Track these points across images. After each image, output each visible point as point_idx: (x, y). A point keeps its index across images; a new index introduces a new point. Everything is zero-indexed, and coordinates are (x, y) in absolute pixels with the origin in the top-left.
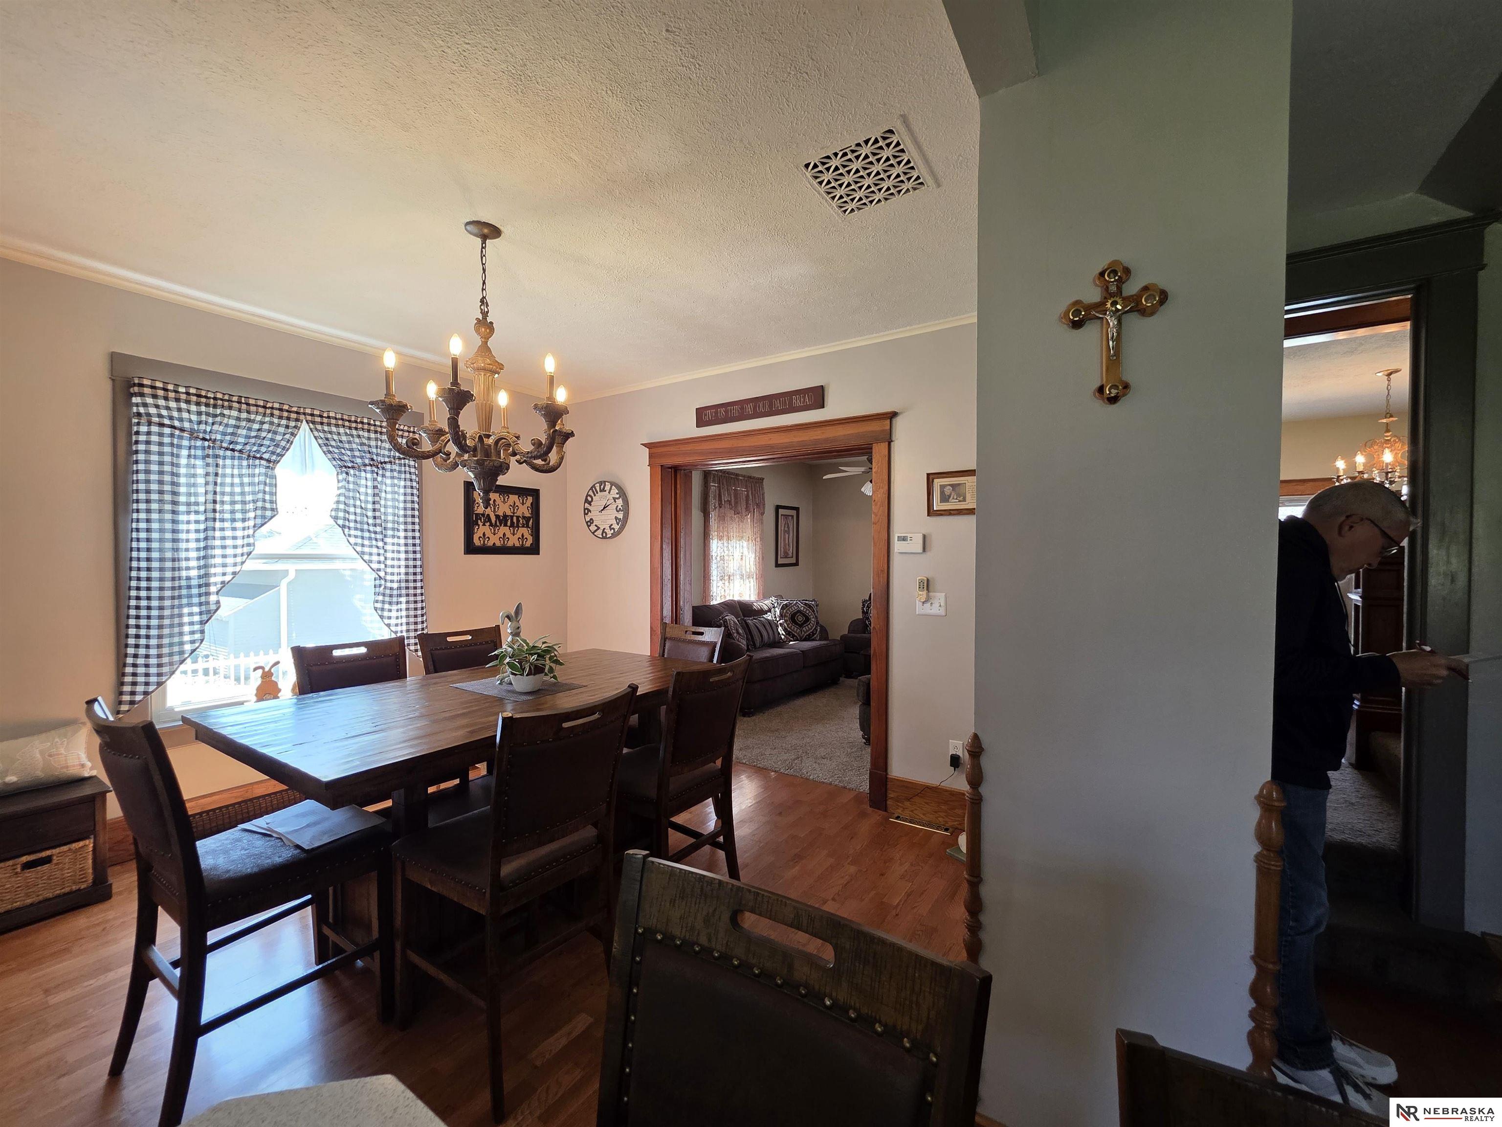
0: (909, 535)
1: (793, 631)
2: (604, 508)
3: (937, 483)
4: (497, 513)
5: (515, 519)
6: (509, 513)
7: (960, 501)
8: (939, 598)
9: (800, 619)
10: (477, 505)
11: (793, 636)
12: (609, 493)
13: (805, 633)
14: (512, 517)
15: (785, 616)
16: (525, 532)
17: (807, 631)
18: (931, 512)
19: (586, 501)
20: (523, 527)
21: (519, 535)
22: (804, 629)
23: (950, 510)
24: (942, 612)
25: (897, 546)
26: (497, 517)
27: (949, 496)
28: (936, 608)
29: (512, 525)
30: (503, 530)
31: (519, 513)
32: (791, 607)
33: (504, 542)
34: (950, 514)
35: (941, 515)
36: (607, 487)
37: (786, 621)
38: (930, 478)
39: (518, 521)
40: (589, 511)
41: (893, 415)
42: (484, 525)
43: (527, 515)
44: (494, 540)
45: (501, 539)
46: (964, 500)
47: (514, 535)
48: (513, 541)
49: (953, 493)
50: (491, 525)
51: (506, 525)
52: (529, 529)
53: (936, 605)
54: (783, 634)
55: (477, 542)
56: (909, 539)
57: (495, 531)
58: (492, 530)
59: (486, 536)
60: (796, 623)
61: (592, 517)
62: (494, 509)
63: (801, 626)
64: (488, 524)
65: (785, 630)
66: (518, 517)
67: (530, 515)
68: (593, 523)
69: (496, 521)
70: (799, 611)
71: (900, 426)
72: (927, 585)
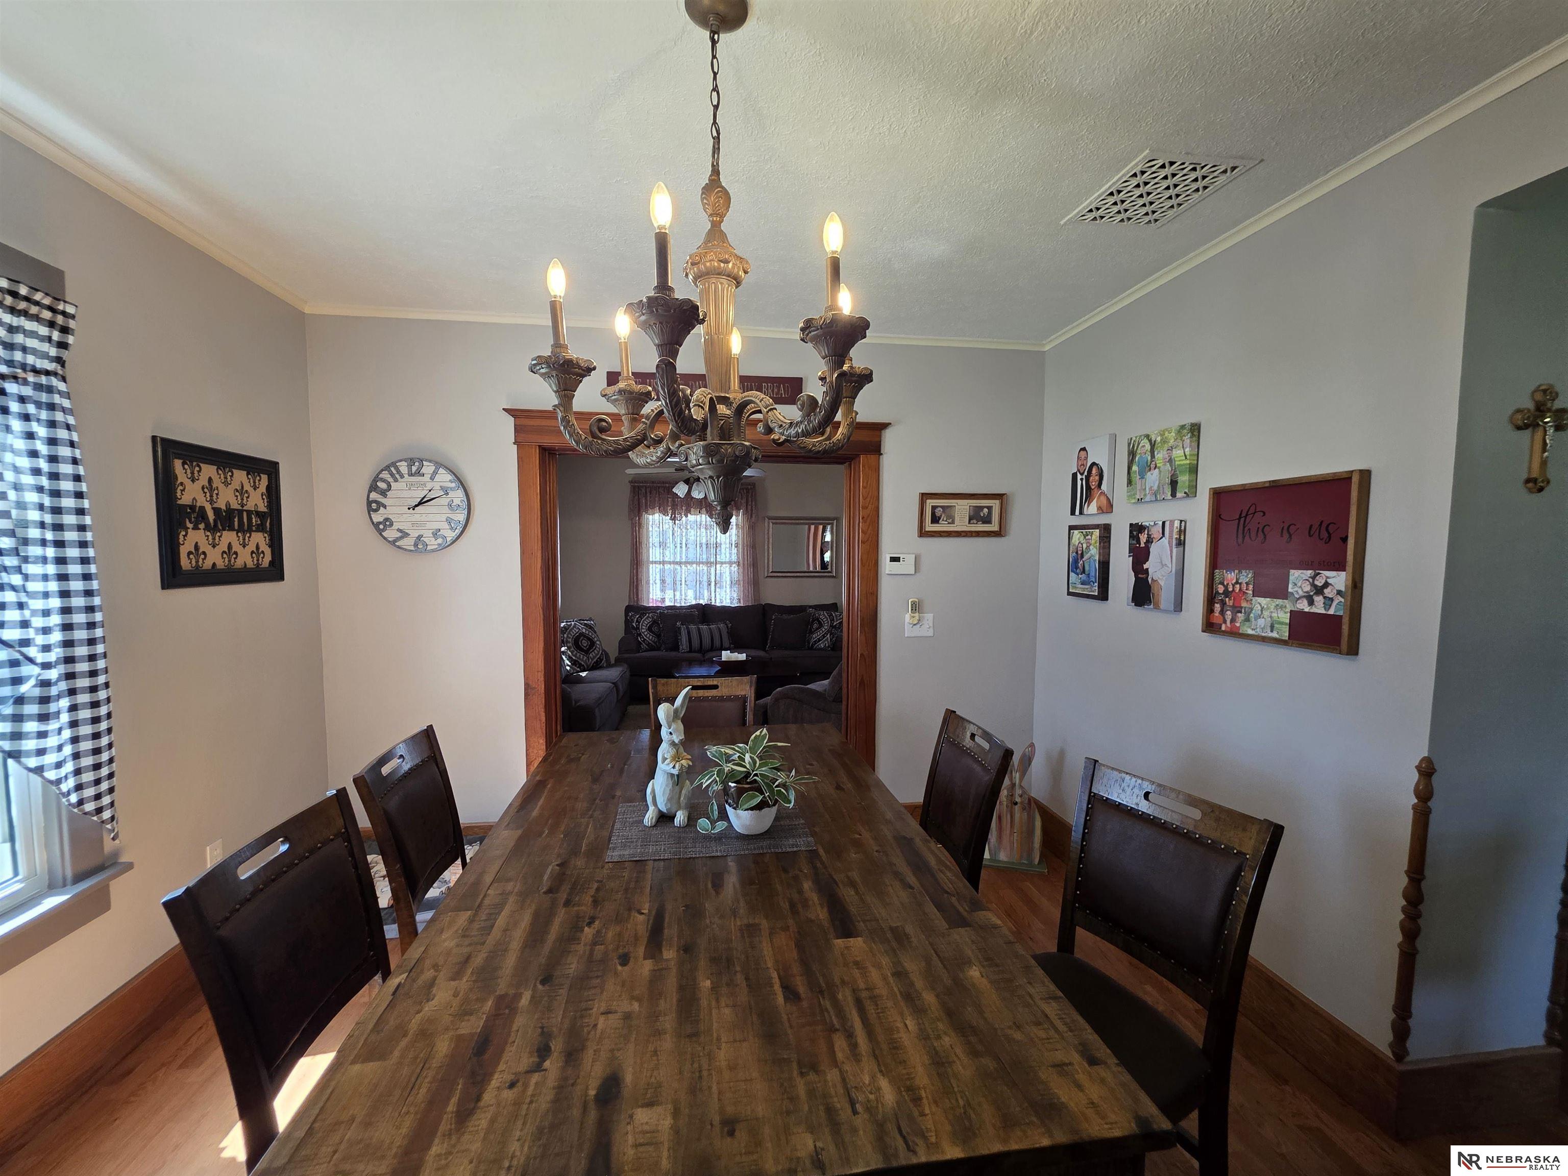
0: (901, 556)
1: (580, 659)
2: (420, 503)
3: (930, 503)
4: (215, 505)
5: (245, 514)
6: (235, 505)
7: (949, 523)
8: (929, 617)
9: (585, 643)
10: (181, 488)
11: (580, 666)
12: (432, 478)
13: (592, 660)
14: (240, 512)
15: (567, 642)
16: (259, 539)
17: (594, 657)
18: (923, 533)
19: (373, 488)
20: (257, 531)
21: (252, 547)
22: (591, 655)
23: (941, 532)
24: (930, 633)
25: (887, 567)
26: (217, 511)
27: (939, 518)
28: (926, 630)
29: (241, 529)
30: (228, 537)
31: (250, 506)
32: (571, 630)
33: (230, 561)
34: (941, 536)
35: (933, 536)
36: (428, 469)
37: (569, 648)
38: (924, 497)
39: (250, 519)
40: (380, 505)
41: (884, 426)
42: (196, 528)
43: (262, 508)
44: (214, 558)
45: (225, 556)
46: (953, 522)
47: (244, 547)
48: (244, 559)
49: (943, 515)
50: (208, 528)
51: (231, 529)
52: (266, 535)
53: (926, 626)
54: (568, 665)
55: (185, 563)
56: (901, 560)
57: (214, 539)
58: (210, 537)
59: (201, 551)
60: (581, 650)
61: (390, 517)
62: (211, 496)
63: (587, 652)
64: (202, 526)
65: (570, 658)
66: (249, 513)
67: (265, 510)
68: (391, 525)
69: (215, 520)
70: (582, 634)
71: (889, 440)
72: (916, 607)
